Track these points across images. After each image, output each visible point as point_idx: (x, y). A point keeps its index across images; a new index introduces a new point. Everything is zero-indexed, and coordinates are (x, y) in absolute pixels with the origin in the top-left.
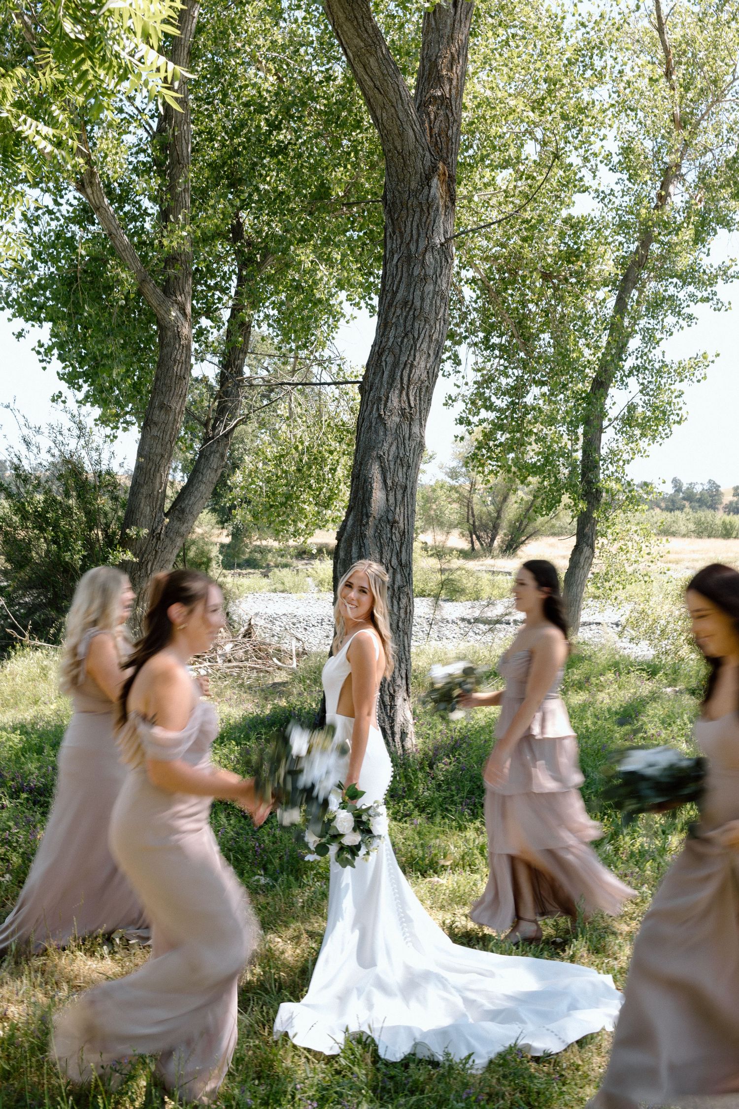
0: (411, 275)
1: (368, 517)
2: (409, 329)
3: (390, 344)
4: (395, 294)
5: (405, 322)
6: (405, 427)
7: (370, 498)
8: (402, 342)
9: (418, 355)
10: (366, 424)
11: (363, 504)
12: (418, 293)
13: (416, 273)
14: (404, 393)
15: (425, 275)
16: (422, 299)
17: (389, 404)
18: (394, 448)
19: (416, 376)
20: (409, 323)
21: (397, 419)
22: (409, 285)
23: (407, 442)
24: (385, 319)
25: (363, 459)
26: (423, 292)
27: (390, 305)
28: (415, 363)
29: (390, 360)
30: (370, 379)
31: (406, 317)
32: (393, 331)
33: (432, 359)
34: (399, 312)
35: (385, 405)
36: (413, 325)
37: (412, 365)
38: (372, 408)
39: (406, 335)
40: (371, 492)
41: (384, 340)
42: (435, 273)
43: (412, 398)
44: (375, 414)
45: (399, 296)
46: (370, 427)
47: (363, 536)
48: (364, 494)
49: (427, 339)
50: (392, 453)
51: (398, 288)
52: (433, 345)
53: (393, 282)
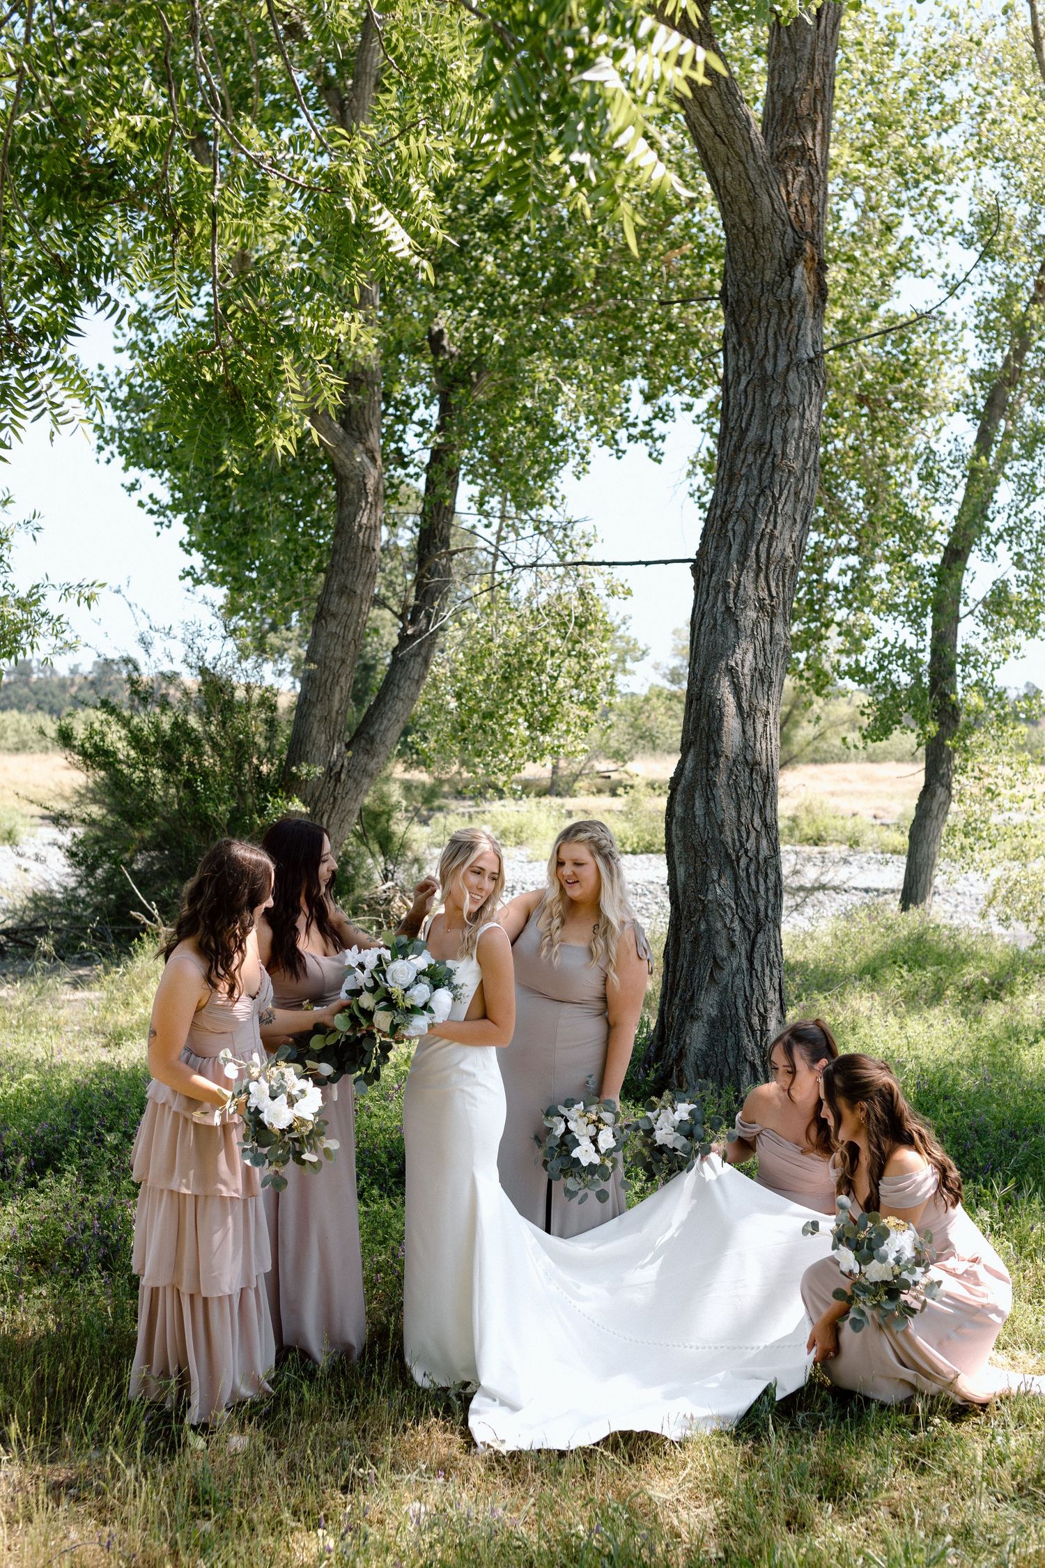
0: (767, 406)
1: (718, 756)
2: (766, 483)
3: (739, 505)
4: (744, 433)
5: (760, 473)
6: (765, 626)
7: (719, 729)
8: (757, 502)
9: (779, 520)
10: (708, 621)
11: (709, 737)
12: (778, 431)
13: (775, 402)
14: (762, 576)
15: (788, 405)
16: (785, 441)
17: (741, 592)
18: (750, 656)
19: (778, 552)
20: (765, 475)
21: (753, 614)
22: (764, 420)
23: (768, 647)
24: (731, 469)
25: (705, 672)
26: (785, 430)
27: (737, 449)
28: (777, 533)
29: (740, 528)
30: (711, 556)
31: (762, 466)
32: (742, 488)
33: (798, 526)
34: (750, 459)
35: (736, 594)
36: (772, 477)
37: (772, 536)
38: (716, 598)
39: (763, 492)
40: (721, 720)
41: (730, 499)
42: (802, 402)
43: (773, 584)
44: (720, 607)
45: (751, 436)
46: (715, 625)
47: (711, 784)
48: (709, 725)
49: (792, 498)
50: (747, 664)
51: (748, 424)
52: (800, 507)
53: (740, 416)
